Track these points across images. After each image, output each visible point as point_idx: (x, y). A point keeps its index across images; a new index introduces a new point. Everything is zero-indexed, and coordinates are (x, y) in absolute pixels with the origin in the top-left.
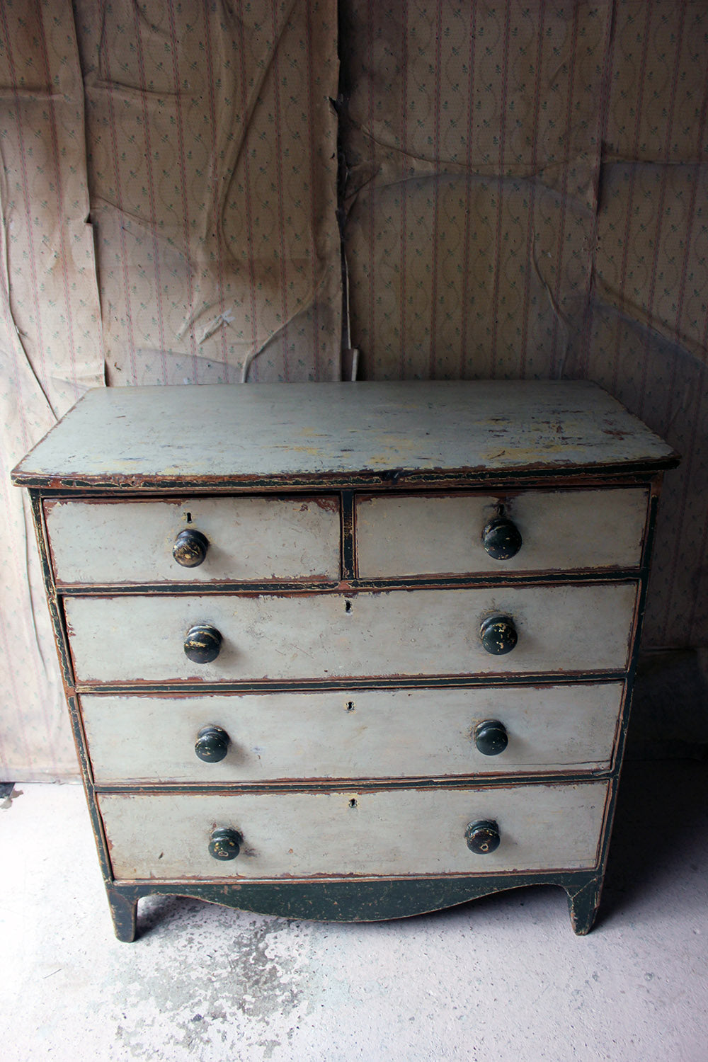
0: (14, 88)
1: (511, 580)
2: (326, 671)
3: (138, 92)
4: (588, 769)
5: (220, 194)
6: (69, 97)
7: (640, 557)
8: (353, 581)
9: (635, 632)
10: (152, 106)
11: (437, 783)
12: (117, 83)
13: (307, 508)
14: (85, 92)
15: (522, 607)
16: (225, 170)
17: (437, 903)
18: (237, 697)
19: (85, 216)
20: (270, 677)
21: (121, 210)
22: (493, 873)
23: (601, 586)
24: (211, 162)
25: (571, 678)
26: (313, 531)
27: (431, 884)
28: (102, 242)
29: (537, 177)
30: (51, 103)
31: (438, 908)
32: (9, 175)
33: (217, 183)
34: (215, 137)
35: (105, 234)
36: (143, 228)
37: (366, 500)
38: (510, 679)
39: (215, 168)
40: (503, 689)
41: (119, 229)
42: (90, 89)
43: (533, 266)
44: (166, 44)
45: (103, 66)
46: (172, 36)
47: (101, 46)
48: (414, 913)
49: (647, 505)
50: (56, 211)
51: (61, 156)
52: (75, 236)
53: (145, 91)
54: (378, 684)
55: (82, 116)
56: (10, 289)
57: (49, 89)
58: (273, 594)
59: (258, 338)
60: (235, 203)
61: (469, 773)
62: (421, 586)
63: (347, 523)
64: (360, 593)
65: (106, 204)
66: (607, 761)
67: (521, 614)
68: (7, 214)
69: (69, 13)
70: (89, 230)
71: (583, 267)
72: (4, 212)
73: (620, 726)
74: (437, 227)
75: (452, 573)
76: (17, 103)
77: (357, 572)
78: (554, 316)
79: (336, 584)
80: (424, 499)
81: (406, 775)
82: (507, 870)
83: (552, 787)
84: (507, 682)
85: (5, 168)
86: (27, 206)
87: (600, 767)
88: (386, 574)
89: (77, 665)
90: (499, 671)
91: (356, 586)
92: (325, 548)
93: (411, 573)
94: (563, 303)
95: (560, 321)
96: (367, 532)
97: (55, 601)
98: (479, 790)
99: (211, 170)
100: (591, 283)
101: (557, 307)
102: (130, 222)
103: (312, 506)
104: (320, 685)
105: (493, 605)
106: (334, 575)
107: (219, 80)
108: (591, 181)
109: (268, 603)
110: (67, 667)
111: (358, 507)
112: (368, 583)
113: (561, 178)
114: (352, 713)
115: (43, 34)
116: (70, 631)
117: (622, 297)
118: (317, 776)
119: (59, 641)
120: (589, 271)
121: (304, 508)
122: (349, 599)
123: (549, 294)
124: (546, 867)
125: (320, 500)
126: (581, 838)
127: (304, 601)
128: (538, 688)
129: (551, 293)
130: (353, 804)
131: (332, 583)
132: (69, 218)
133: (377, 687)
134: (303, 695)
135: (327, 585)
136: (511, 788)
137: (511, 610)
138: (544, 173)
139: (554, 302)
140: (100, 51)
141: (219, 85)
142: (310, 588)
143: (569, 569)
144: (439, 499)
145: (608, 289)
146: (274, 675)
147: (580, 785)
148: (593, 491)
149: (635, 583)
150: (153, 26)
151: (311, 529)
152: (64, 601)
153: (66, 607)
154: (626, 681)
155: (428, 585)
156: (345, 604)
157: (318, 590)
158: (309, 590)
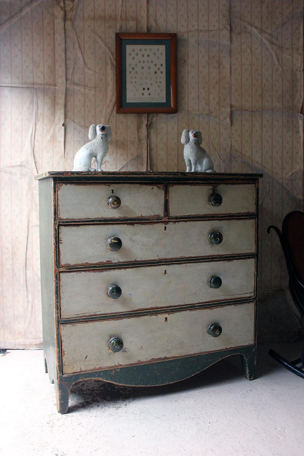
0: (44, 85)
2: (158, 256)
3: (83, 87)
5: (107, 118)
6: (61, 87)
8: (168, 217)
10: (87, 91)
12: (76, 84)
14: (66, 86)
16: (109, 111)
18: (124, 270)
19: (62, 123)
20: (137, 260)
21: (74, 122)
24: (105, 108)
28: (67, 133)
29: (210, 114)
30: (55, 89)
32: (39, 110)
33: (106, 115)
34: (106, 101)
35: (68, 130)
36: (81, 128)
37: (173, 186)
39: (106, 110)
41: (73, 128)
42: (68, 86)
43: (211, 143)
44: (93, 73)
45: (72, 79)
46: (95, 71)
47: (73, 73)
50: (52, 121)
51: (56, 105)
52: (58, 130)
53: (85, 86)
54: (175, 261)
55: (64, 93)
56: (34, 147)
57: (55, 85)
58: (139, 223)
59: (118, 167)
60: (112, 122)
62: (190, 220)
63: (166, 195)
64: (169, 223)
65: (69, 120)
68: (36, 122)
69: (64, 64)
70: (63, 128)
71: (228, 144)
72: (35, 122)
74: (178, 130)
75: (200, 214)
76: (44, 89)
77: (169, 214)
78: (219, 160)
79: (162, 219)
80: (190, 186)
81: (186, 304)
85: (38, 108)
86: (43, 120)
88: (179, 214)
89: (61, 257)
91: (169, 220)
92: (159, 204)
93: (187, 214)
94: (222, 156)
95: (221, 162)
96: (172, 198)
97: (57, 227)
99: (104, 111)
100: (231, 149)
101: (220, 157)
102: (77, 126)
103: (155, 188)
104: (155, 263)
106: (162, 215)
107: (109, 84)
108: (228, 116)
109: (138, 228)
110: (57, 259)
111: (170, 189)
112: (173, 218)
113: (218, 115)
114: (166, 275)
115: (55, 70)
116: (60, 241)
117: (241, 153)
118: (153, 307)
119: (55, 246)
120: (230, 145)
121: (153, 188)
122: (166, 225)
123: (217, 153)
125: (158, 186)
127: (150, 226)
129: (217, 152)
130: (166, 320)
131: (161, 218)
132: (56, 124)
134: (148, 268)
135: (159, 219)
138: (212, 113)
139: (219, 156)
140: (72, 75)
141: (108, 86)
144: (195, 186)
145: (237, 151)
146: (139, 259)
150: (89, 68)
151: (155, 196)
152: (59, 228)
153: (60, 231)
154: (256, 258)
155: (192, 219)
156: (164, 227)
157: (156, 221)
158: (153, 221)
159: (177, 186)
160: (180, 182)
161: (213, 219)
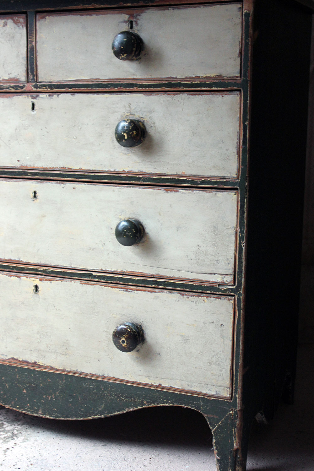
1: (141, 86)
2: (18, 161)
4: (214, 280)
7: (239, 68)
8: (34, 83)
9: (241, 141)
11: (95, 277)
13: (6, 25)
15: (150, 112)
17: (100, 409)
22: (142, 384)
23: (211, 96)
25: (192, 182)
26: (10, 42)
27: (93, 386)
31: (101, 415)
37: (43, 18)
38: (145, 180)
40: (141, 189)
48: (82, 416)
49: (241, 20)
54: (52, 175)
61: (119, 270)
62: (78, 90)
63: (31, 37)
64: (40, 95)
66: (231, 275)
67: (151, 118)
73: (238, 238)
75: (99, 79)
77: (37, 76)
79: (24, 86)
80: (79, 17)
81: (74, 266)
82: (154, 384)
83: (185, 296)
84: (143, 183)
87: (225, 279)
90: (136, 170)
91: (37, 88)
92: (18, 56)
93: (71, 78)
96: (43, 43)
98: (127, 291)
103: (10, 22)
104: (15, 173)
105: (129, 109)
106: (23, 78)
111: (38, 24)
112: (44, 86)
114: (37, 201)
118: (13, 259)
121: (5, 25)
122: (34, 100)
124: (186, 388)
125: (14, 18)
126: (214, 359)
128: (167, 191)
130: (37, 290)
131: (21, 85)
133: (52, 178)
135: (18, 86)
136: (152, 292)
137: (143, 115)
142: (8, 88)
143: (183, 77)
144: (88, 16)
147: (209, 298)
148: (198, 8)
149: (238, 93)
151: (9, 41)
154: (239, 191)
155: (82, 89)
156: (31, 104)
157: (13, 90)
158: (8, 90)
159: (51, 17)
160: (58, 8)
161: (128, 89)
